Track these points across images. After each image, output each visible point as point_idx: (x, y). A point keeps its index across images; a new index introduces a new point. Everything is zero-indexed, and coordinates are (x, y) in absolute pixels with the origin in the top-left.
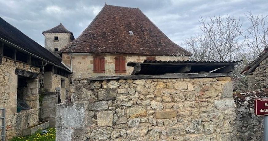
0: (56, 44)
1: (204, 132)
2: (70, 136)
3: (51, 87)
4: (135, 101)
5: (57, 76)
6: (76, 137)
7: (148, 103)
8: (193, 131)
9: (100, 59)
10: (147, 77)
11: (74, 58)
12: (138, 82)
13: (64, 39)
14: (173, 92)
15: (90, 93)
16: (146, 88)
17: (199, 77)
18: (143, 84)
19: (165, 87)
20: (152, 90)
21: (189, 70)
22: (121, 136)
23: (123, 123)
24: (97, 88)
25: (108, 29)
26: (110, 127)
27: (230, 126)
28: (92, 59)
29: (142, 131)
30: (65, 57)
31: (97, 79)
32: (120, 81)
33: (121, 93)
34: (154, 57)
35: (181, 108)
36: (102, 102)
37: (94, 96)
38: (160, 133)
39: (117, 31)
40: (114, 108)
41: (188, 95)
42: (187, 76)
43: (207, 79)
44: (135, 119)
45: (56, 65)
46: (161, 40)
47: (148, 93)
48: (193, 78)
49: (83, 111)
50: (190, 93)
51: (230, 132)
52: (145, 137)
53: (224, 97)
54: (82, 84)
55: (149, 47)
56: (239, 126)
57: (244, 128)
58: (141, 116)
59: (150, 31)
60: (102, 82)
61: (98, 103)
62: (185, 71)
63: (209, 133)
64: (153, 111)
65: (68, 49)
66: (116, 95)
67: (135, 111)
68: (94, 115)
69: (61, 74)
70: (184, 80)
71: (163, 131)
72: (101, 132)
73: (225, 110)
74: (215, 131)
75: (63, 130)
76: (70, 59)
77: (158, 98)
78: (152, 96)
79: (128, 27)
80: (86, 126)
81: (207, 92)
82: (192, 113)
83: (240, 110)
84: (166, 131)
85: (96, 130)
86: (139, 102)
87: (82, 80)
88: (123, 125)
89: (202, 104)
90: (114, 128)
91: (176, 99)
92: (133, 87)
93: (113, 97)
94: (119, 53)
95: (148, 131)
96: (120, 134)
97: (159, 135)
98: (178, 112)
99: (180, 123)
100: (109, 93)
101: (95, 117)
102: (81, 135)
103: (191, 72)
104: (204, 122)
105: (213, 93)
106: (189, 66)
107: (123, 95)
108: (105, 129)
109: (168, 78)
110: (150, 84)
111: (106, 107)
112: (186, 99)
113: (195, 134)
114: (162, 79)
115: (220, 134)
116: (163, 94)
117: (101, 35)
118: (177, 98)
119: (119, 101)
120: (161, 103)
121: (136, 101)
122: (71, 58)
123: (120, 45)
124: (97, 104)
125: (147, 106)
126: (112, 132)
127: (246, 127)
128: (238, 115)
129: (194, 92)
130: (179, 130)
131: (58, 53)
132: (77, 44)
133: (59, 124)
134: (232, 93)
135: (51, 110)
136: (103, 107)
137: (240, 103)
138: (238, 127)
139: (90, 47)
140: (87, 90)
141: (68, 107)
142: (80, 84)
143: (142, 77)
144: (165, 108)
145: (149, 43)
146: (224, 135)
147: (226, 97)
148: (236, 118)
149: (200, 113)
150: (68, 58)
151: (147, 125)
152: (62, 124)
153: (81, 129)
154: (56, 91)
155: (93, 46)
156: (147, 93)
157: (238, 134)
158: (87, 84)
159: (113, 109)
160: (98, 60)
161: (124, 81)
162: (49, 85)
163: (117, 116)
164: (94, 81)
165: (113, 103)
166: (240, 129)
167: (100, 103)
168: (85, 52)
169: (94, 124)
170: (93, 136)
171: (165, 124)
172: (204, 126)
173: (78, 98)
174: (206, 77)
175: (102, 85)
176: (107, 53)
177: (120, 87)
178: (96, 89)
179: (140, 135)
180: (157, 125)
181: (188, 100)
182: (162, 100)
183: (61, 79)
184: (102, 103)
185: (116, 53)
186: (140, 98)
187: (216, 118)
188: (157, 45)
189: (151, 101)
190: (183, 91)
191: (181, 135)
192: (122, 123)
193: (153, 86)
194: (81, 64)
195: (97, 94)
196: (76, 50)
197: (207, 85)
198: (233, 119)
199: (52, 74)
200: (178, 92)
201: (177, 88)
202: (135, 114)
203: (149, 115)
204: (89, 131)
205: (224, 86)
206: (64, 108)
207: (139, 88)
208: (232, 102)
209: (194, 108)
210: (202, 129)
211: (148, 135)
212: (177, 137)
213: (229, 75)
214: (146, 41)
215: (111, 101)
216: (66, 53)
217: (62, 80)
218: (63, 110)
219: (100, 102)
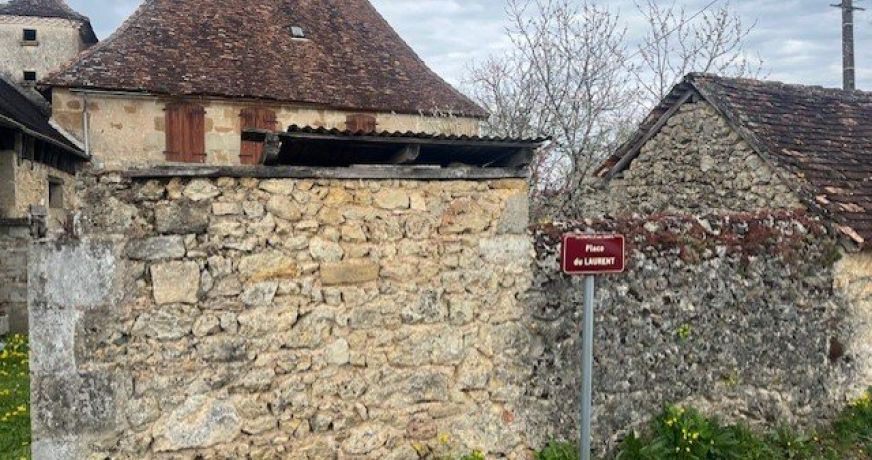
0: (28, 54)
1: (448, 317)
2: (73, 329)
3: (14, 204)
4: (264, 236)
5: (32, 169)
6: (90, 332)
7: (299, 243)
8: (420, 317)
9: (190, 116)
10: (298, 173)
11: (94, 107)
12: (272, 185)
13: (59, 37)
14: (370, 213)
15: (129, 211)
16: (295, 203)
17: (443, 176)
18: (288, 192)
19: (349, 202)
20: (313, 208)
21: (413, 157)
22: (222, 330)
23: (228, 294)
24: (151, 197)
25: (217, 16)
26: (192, 305)
27: (517, 305)
28: (162, 115)
29: (283, 317)
30: (64, 103)
31: (151, 174)
32: (221, 181)
33: (224, 213)
34: (372, 115)
35: (390, 257)
36: (166, 238)
37: (142, 221)
38: (332, 321)
39: (249, 21)
40: (202, 254)
41: (411, 224)
42: (412, 174)
43: (464, 182)
44: (261, 285)
45: (29, 131)
46: (397, 63)
47: (302, 215)
48: (427, 180)
49: (109, 259)
50: (416, 219)
51: (514, 320)
52: (289, 333)
53: (505, 230)
54: (107, 185)
55: (356, 82)
56: (539, 306)
57: (549, 311)
58: (279, 276)
59: (361, 30)
60: (167, 183)
61: (156, 241)
62: (404, 159)
63: (461, 323)
64: (314, 265)
65: (74, 74)
66: (209, 219)
67: (264, 264)
68: (144, 273)
69: (47, 162)
70: (401, 185)
71: (340, 316)
72: (164, 318)
73: (504, 264)
74: (478, 315)
75: (50, 312)
76: (81, 110)
77: (330, 231)
78: (313, 224)
79: (289, 12)
80: (119, 302)
81: (461, 216)
82: (419, 271)
83: (542, 264)
84: (346, 317)
85: (149, 312)
86: (274, 239)
87: (106, 173)
88: (228, 301)
89: (447, 248)
90: (201, 309)
91: (377, 233)
92: (259, 198)
93: (198, 224)
94: (254, 97)
95: (299, 317)
96: (220, 326)
97: (328, 328)
98: (381, 268)
99: (386, 297)
100: (187, 212)
101: (147, 277)
102: (104, 328)
103: (420, 164)
104: (449, 293)
105: (477, 220)
106: (413, 146)
107: (227, 219)
108: (175, 311)
109: (358, 176)
110: (307, 193)
111: (179, 251)
112: (404, 236)
113: (425, 324)
114: (341, 179)
115: (489, 325)
116: (343, 220)
117: (193, 35)
118: (381, 231)
119: (216, 237)
120: (337, 245)
121: (267, 237)
122: (85, 107)
123: (258, 70)
124: (153, 243)
125: (298, 250)
126: (196, 317)
127: (556, 307)
128: (539, 277)
129: (427, 215)
130: (382, 314)
131: (35, 88)
132: (106, 61)
133: (39, 295)
134: (525, 222)
135: (14, 279)
136: (169, 250)
137: (548, 248)
138: (536, 308)
139: (154, 71)
140: (121, 203)
141: (63, 248)
142: (100, 186)
143: (284, 171)
144: (347, 255)
145: (355, 72)
146: (500, 326)
147: (510, 231)
148: (533, 283)
149: (440, 270)
150: (76, 105)
151: (295, 300)
152: (47, 294)
153: (104, 311)
154: (30, 216)
155: (165, 69)
156: (299, 215)
157: (534, 326)
158: (122, 187)
159: (198, 257)
160: (180, 117)
161: (232, 182)
162: (6, 196)
163: (211, 275)
164: (143, 180)
165: (199, 241)
166: (541, 313)
167: (162, 240)
168: (136, 88)
169: (144, 298)
170: (143, 329)
171: (346, 299)
172: (449, 305)
173: (95, 225)
174: (462, 179)
175: (166, 193)
176: (214, 95)
177: (220, 198)
178: (150, 200)
179: (275, 326)
180: (325, 301)
181: (411, 239)
182: (341, 238)
183: (50, 176)
184: (168, 241)
185: (245, 96)
186: (278, 230)
187: (480, 284)
188: (382, 77)
189: (309, 237)
190: (398, 212)
191: (387, 327)
192: (225, 296)
193: (315, 198)
194: (122, 131)
195: (151, 214)
196: (102, 79)
197: (461, 199)
198: (525, 287)
199: (15, 158)
200: (384, 215)
201: (381, 205)
202: (264, 272)
203: (302, 273)
204: (127, 316)
205: (506, 205)
206: (51, 250)
207: (274, 203)
208: (523, 244)
209: (425, 257)
210: (443, 311)
211: (297, 327)
212: (377, 332)
213: (521, 174)
214: (348, 63)
215: (193, 236)
216: (67, 87)
217: (54, 181)
218: (49, 257)
219: (161, 236)
